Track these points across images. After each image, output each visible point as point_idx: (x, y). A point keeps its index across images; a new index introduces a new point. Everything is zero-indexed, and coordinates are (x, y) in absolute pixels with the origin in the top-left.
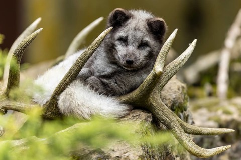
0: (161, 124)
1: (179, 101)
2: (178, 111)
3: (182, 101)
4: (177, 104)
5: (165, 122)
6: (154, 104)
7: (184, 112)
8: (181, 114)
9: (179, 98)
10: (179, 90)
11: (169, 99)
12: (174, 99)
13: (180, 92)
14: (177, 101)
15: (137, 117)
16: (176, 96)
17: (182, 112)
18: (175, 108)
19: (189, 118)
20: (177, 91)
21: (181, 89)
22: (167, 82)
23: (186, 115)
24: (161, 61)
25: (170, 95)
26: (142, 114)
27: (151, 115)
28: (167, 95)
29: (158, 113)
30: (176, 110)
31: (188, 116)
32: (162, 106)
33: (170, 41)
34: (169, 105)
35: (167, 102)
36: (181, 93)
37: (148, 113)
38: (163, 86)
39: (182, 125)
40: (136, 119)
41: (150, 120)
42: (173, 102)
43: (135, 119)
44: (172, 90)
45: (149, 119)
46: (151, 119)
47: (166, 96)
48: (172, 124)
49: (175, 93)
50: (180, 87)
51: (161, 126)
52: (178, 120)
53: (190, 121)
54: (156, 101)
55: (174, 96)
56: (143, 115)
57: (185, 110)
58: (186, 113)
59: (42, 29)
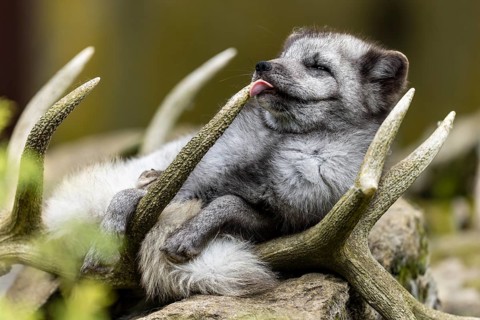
0: (368, 306)
1: (409, 253)
2: (406, 274)
3: (416, 253)
4: (404, 260)
5: (379, 303)
6: (353, 261)
7: (420, 278)
8: (412, 283)
9: (409, 245)
10: (408, 225)
11: (387, 248)
12: (398, 247)
13: (411, 231)
14: (404, 251)
15: (314, 292)
16: (402, 240)
17: (415, 277)
18: (399, 268)
19: (430, 291)
20: (404, 227)
21: (413, 225)
22: (385, 210)
23: (424, 284)
24: (375, 163)
25: (390, 239)
26: (326, 283)
27: (346, 286)
28: (382, 238)
29: (363, 281)
30: (402, 274)
31: (428, 286)
32: (371, 266)
33: (397, 116)
34: (387, 262)
35: (382, 255)
36: (414, 234)
37: (340, 282)
38: (376, 220)
39: (415, 311)
40: (313, 296)
41: (345, 298)
42: (396, 254)
43: (309, 297)
44: (392, 226)
45: (341, 296)
46: (347, 297)
47: (379, 241)
48: (395, 309)
49: (400, 232)
50: (412, 218)
51: (367, 311)
52: (407, 299)
53: (432, 298)
54: (358, 255)
55: (397, 240)
56: (330, 287)
57: (422, 273)
58: (424, 280)
59: (99, 78)
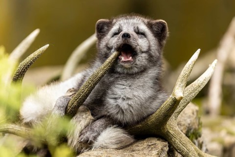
0: (176, 153)
1: (194, 127)
2: (193, 137)
3: (197, 127)
4: (192, 131)
5: (183, 151)
6: (170, 131)
7: (199, 139)
8: (196, 141)
9: (194, 123)
10: (193, 113)
11: (184, 125)
12: (189, 124)
13: (195, 116)
14: (192, 126)
15: (152, 146)
16: (191, 121)
17: (197, 139)
18: (190, 134)
19: (204, 145)
20: (191, 115)
21: (195, 113)
22: (185, 107)
23: (201, 142)
25: (185, 120)
26: (158, 142)
27: (167, 144)
28: (182, 120)
29: (175, 141)
30: (191, 137)
31: (202, 143)
32: (179, 134)
33: (192, 62)
34: (184, 131)
35: (182, 128)
36: (196, 118)
37: (164, 142)
38: (180, 112)
39: (199, 154)
40: (152, 148)
41: (167, 149)
42: (188, 127)
43: (150, 149)
44: (186, 114)
45: (165, 148)
46: (168, 149)
47: (180, 121)
48: (190, 154)
49: (190, 117)
50: (195, 111)
52: (195, 149)
53: (204, 148)
54: (173, 128)
55: (189, 121)
56: (160, 144)
57: (200, 136)
58: (201, 139)
59: (48, 45)
